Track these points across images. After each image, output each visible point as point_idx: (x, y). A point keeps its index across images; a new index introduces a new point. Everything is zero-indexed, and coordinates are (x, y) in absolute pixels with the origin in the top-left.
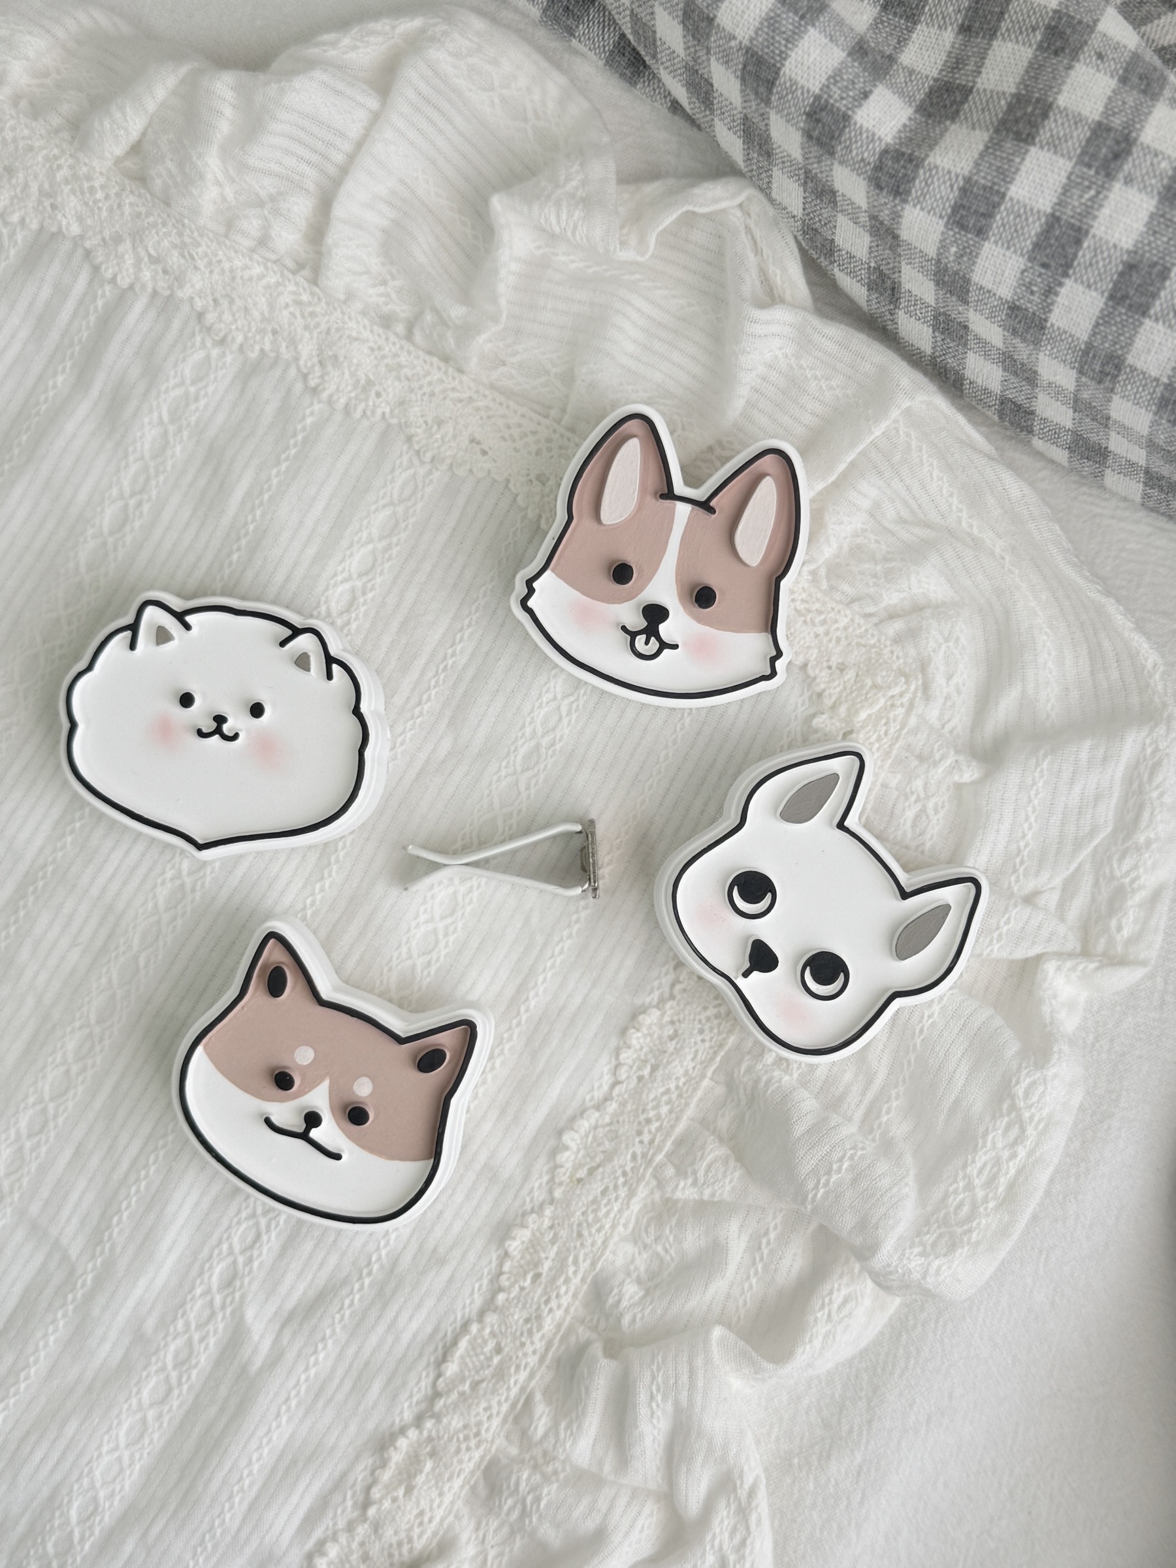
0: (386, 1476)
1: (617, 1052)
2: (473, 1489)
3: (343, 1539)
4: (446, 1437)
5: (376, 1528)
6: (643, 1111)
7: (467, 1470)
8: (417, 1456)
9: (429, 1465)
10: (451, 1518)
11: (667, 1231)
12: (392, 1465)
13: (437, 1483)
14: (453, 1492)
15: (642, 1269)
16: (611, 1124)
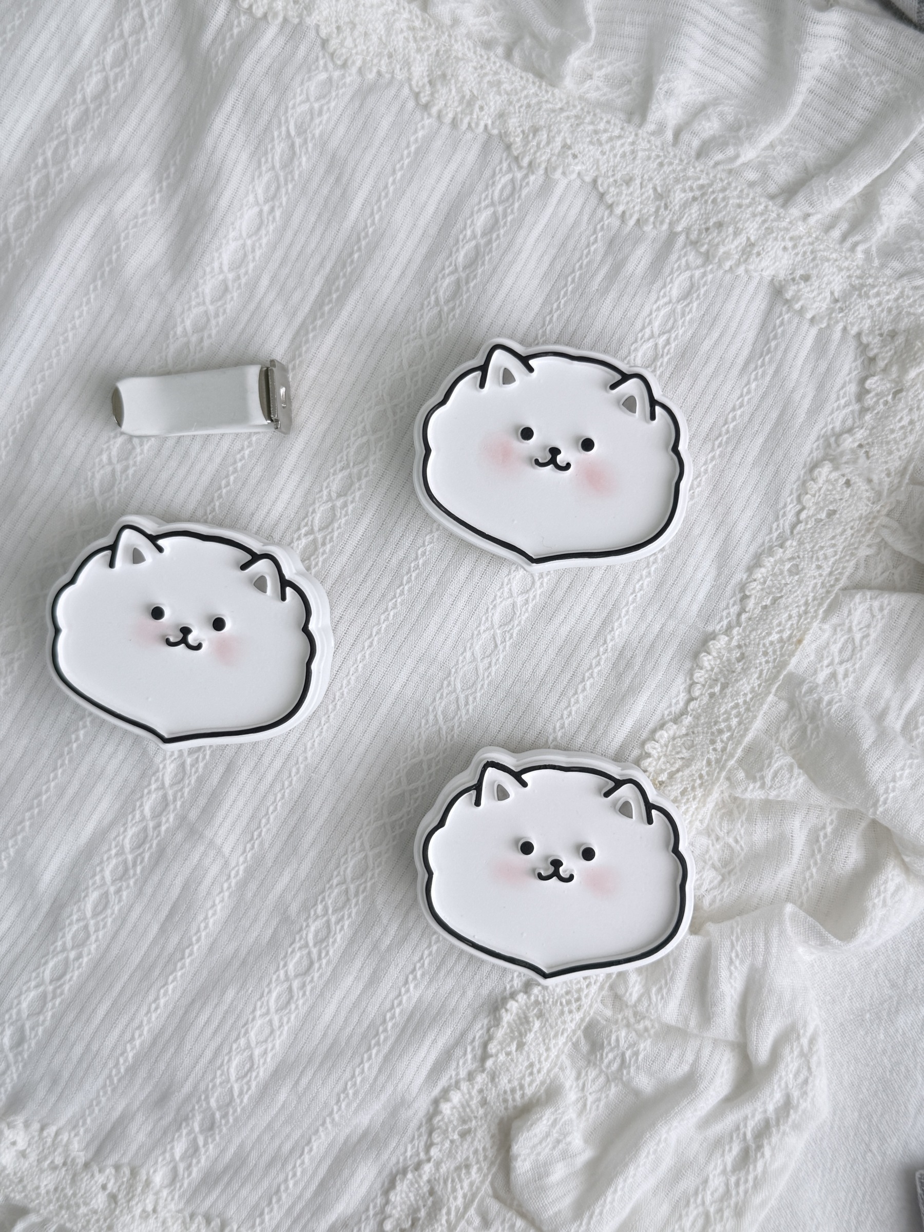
0: (500, 1033)
1: (691, 673)
2: (576, 1045)
3: (464, 1086)
4: (550, 1002)
5: (493, 1077)
6: (716, 723)
7: (569, 1030)
8: (526, 1018)
9: (537, 1024)
10: (556, 1069)
11: (739, 825)
12: (504, 1023)
13: (544, 1040)
14: (557, 1048)
15: (716, 858)
16: (687, 735)
